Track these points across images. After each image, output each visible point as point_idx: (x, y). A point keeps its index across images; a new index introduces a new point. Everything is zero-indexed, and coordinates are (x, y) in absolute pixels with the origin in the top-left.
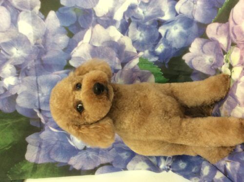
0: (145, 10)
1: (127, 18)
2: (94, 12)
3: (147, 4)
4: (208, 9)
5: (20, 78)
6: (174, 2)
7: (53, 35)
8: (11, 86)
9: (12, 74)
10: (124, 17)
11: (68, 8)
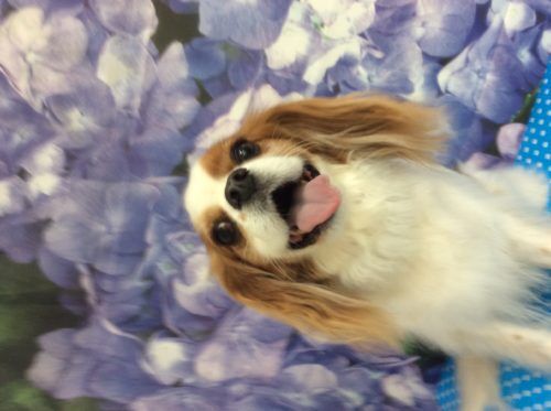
0: (374, 73)
1: (331, 83)
2: (265, 57)
3: (379, 62)
4: (506, 93)
5: (68, 181)
6: (437, 65)
7: (168, 94)
8: (43, 198)
9: (53, 170)
10: (325, 79)
11: (212, 43)
